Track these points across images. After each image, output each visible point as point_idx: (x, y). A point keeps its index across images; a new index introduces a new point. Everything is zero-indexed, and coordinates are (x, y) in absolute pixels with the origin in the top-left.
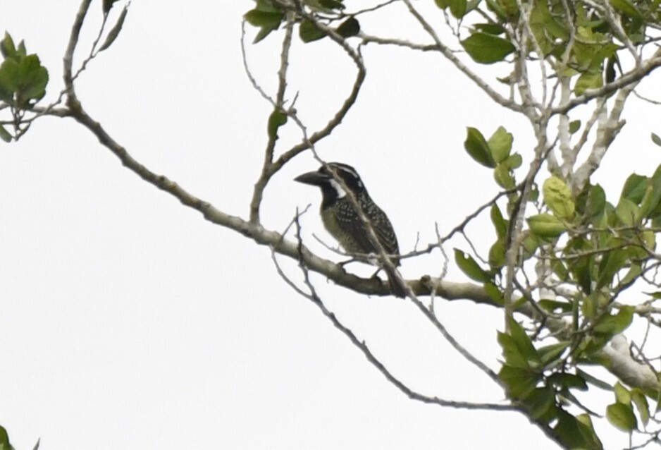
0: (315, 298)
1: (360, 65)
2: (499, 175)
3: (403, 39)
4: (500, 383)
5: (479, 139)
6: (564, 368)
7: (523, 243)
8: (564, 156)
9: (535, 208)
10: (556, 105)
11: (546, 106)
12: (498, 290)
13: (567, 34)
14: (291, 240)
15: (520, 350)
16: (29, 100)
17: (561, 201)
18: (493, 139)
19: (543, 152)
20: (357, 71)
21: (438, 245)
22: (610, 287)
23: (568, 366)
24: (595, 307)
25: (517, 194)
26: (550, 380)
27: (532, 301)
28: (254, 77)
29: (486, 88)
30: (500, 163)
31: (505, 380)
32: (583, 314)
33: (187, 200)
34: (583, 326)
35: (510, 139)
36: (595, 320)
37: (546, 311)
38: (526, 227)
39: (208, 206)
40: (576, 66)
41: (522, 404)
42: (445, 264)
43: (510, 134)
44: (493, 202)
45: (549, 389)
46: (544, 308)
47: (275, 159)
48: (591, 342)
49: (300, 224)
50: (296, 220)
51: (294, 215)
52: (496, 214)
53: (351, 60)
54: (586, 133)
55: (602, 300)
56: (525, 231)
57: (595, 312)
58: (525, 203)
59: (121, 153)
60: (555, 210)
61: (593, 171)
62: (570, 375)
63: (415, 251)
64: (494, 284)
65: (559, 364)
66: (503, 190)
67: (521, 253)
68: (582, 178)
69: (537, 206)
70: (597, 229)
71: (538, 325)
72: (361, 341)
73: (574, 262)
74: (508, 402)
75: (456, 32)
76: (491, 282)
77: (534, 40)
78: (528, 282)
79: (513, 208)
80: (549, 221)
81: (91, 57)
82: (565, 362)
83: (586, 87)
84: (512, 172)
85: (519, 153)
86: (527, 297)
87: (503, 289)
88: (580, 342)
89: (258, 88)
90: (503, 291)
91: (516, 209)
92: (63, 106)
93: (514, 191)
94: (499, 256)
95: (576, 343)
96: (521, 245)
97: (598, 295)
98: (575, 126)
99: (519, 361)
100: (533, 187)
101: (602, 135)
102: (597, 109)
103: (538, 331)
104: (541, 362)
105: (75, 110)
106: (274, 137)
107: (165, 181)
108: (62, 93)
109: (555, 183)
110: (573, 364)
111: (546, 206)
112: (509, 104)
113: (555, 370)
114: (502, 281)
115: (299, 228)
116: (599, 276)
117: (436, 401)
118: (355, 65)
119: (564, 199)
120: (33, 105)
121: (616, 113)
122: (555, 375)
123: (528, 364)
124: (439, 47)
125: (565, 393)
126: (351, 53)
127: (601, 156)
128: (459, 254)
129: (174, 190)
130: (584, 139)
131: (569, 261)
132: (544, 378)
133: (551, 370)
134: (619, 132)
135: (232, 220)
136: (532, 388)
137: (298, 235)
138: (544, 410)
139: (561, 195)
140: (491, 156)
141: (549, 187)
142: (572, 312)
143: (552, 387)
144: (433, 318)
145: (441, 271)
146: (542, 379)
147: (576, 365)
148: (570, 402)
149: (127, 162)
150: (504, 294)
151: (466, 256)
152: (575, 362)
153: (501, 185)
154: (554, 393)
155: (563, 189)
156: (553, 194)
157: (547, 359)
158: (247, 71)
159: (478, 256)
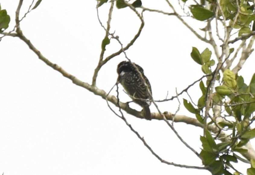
0: (123, 118)
1: (142, 21)
2: (204, 69)
3: (160, 10)
4: (200, 158)
6: (228, 153)
8: (227, 63)
12: (201, 117)
13: (236, 10)
15: (210, 144)
16: (1, 29)
17: (231, 80)
18: (203, 53)
20: (141, 23)
21: (176, 97)
22: (249, 118)
24: (242, 127)
26: (221, 158)
27: (216, 123)
28: (101, 22)
29: (194, 32)
30: (206, 63)
31: (202, 157)
32: (237, 130)
33: (65, 75)
34: (237, 135)
35: (210, 53)
36: (242, 133)
37: (221, 128)
38: (214, 91)
39: (74, 77)
40: (239, 24)
41: (209, 167)
42: (179, 105)
45: (221, 161)
46: (220, 126)
47: (104, 59)
48: (240, 142)
50: (117, 84)
52: (202, 85)
53: (138, 18)
54: (236, 54)
55: (245, 124)
56: (214, 93)
57: (242, 129)
58: (215, 81)
59: (38, 53)
61: (239, 70)
62: (230, 156)
63: (166, 99)
64: (199, 115)
65: (226, 151)
66: (205, 75)
67: (212, 102)
69: (219, 82)
70: (245, 94)
72: (142, 137)
73: (235, 107)
74: (203, 166)
75: (183, 8)
77: (222, 12)
79: (209, 83)
80: (224, 89)
81: (28, 12)
82: (228, 150)
83: (242, 33)
84: (210, 67)
86: (214, 121)
87: (203, 117)
92: (15, 32)
94: (202, 103)
96: (212, 99)
97: (244, 122)
98: (232, 50)
99: (209, 149)
100: (218, 75)
101: (244, 55)
104: (218, 149)
105: (19, 34)
106: (104, 49)
107: (57, 66)
108: (15, 27)
109: (229, 72)
110: (231, 151)
111: (223, 83)
112: (204, 40)
113: (224, 153)
114: (203, 114)
115: (118, 88)
116: (245, 114)
117: (172, 164)
118: (140, 20)
120: (3, 31)
121: (250, 46)
122: (224, 155)
123: (213, 151)
124: (175, 14)
125: (228, 163)
126: (139, 15)
127: (243, 64)
128: (185, 101)
129: (60, 70)
130: (235, 56)
131: (232, 107)
132: (219, 157)
133: (222, 153)
134: (251, 54)
135: (84, 84)
136: (214, 161)
137: (117, 91)
138: (218, 170)
139: (231, 78)
140: (202, 60)
141: (226, 74)
142: (232, 128)
143: (223, 161)
144: (173, 128)
145: (178, 109)
146: (218, 157)
147: (233, 152)
148: (230, 167)
149: (41, 57)
150: (204, 119)
151: (188, 102)
152: (233, 150)
153: (205, 73)
154: (223, 163)
155: (232, 75)
156: (228, 77)
157: (221, 148)
158: (99, 19)
159: (193, 102)
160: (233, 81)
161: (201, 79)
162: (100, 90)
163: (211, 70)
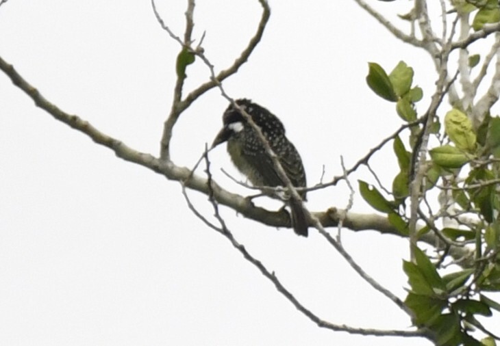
0: (225, 232)
1: (265, 5)
2: (401, 109)
4: (406, 311)
5: (381, 74)
6: (468, 295)
7: (426, 174)
8: (465, 89)
9: (437, 139)
10: (456, 40)
11: (447, 41)
12: (402, 220)
14: (201, 175)
15: (425, 277)
17: (462, 133)
18: (394, 74)
19: (445, 86)
20: (261, 10)
21: (343, 178)
23: (472, 293)
24: (498, 234)
25: (419, 127)
26: (454, 307)
27: (436, 230)
28: (162, 18)
29: (387, 25)
30: (402, 97)
31: (411, 307)
32: (486, 242)
33: (98, 139)
34: (486, 254)
35: (411, 73)
36: (498, 248)
37: (449, 240)
38: (428, 158)
39: (120, 144)
41: (428, 330)
42: (351, 195)
43: (411, 69)
44: (396, 136)
45: (455, 315)
46: (447, 237)
47: (184, 97)
48: (494, 269)
49: (210, 160)
50: (205, 155)
51: (204, 151)
52: (399, 147)
54: (485, 67)
56: (428, 162)
57: (497, 238)
58: (428, 135)
59: (34, 94)
60: (456, 142)
61: (492, 103)
62: (474, 301)
63: (321, 184)
64: (398, 214)
65: (463, 290)
66: (406, 123)
67: (424, 184)
68: (482, 111)
69: (438, 137)
70: (497, 159)
71: (442, 253)
72: (271, 272)
73: (477, 191)
74: (415, 329)
76: (395, 212)
78: (430, 212)
79: (416, 140)
80: (450, 153)
82: (469, 289)
83: (484, 22)
84: (414, 105)
85: (419, 86)
86: (430, 226)
87: (406, 218)
88: (483, 269)
89: (166, 28)
90: (407, 221)
91: (418, 141)
93: (417, 124)
94: (403, 186)
95: (480, 270)
96: (424, 176)
98: (475, 60)
99: (425, 289)
100: (435, 120)
102: (496, 44)
103: (442, 259)
104: (446, 289)
106: (182, 75)
107: (77, 121)
109: (456, 116)
110: (476, 291)
111: (447, 137)
112: (410, 40)
113: (459, 297)
114: (406, 211)
115: (208, 164)
117: (344, 329)
118: (260, 5)
119: (465, 131)
122: (459, 301)
123: (434, 292)
125: (469, 318)
128: (364, 186)
129: (86, 129)
130: (484, 72)
131: (471, 191)
132: (449, 305)
133: (456, 296)
135: (143, 156)
136: (438, 314)
137: (207, 171)
138: (449, 336)
139: (462, 127)
140: (393, 90)
141: (451, 120)
142: (475, 240)
143: (457, 313)
144: (340, 249)
145: (348, 203)
146: (448, 307)
147: (479, 292)
148: (474, 327)
149: (40, 102)
150: (408, 224)
151: (371, 188)
152: (479, 288)
153: (404, 118)
154: (459, 319)
155: (464, 121)
156: (455, 127)
157: (452, 286)
158: (156, 12)
159: (382, 187)
160: (469, 136)
161: (397, 133)
162: (180, 168)
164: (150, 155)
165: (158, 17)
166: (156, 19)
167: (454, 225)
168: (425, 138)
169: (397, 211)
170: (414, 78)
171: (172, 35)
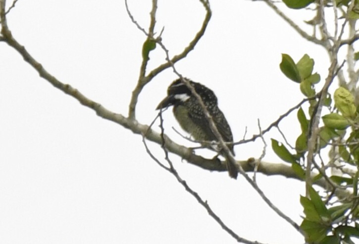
0: (172, 170)
1: (208, 9)
2: (304, 87)
4: (301, 232)
5: (290, 62)
6: (346, 222)
7: (319, 134)
9: (328, 110)
10: (344, 38)
11: (337, 39)
12: (302, 169)
14: (156, 130)
15: (316, 209)
17: (346, 105)
18: (300, 63)
19: (335, 71)
20: (205, 12)
21: (260, 136)
23: (349, 221)
25: (316, 101)
26: (336, 231)
27: (326, 177)
28: (132, 15)
29: (296, 27)
30: (305, 80)
31: (305, 230)
33: (84, 102)
35: (312, 62)
37: (335, 184)
39: (99, 106)
40: (358, 12)
42: (265, 148)
43: (312, 60)
45: (336, 237)
46: (334, 181)
47: (147, 74)
49: (163, 118)
50: (160, 115)
51: (159, 111)
52: (301, 115)
56: (321, 127)
58: (321, 107)
59: (38, 67)
60: (342, 111)
62: (351, 228)
63: (244, 140)
64: (299, 165)
65: (343, 219)
66: (306, 98)
67: (319, 143)
69: (330, 109)
71: (330, 193)
72: (204, 201)
73: (356, 147)
76: (297, 163)
78: (322, 163)
79: (313, 110)
80: (337, 118)
82: (347, 218)
84: (313, 86)
85: (318, 73)
86: (322, 173)
87: (305, 168)
88: (358, 204)
89: (135, 22)
90: (305, 170)
91: (315, 111)
93: (314, 99)
94: (302, 145)
95: (355, 205)
99: (315, 217)
100: (328, 97)
103: (330, 197)
104: (330, 217)
105: (7, 37)
106: (146, 58)
107: (69, 88)
109: (342, 92)
110: (352, 219)
111: (336, 109)
112: (312, 39)
113: (340, 224)
114: (304, 162)
115: (162, 121)
119: (349, 104)
122: (340, 227)
123: (322, 220)
125: (347, 240)
126: (202, 0)
128: (275, 143)
129: (75, 94)
131: (351, 147)
132: (333, 229)
133: (338, 223)
135: (116, 116)
136: (324, 236)
137: (161, 126)
139: (347, 101)
141: (339, 95)
143: (338, 236)
144: (255, 185)
145: (262, 153)
146: (331, 230)
147: (354, 221)
149: (43, 74)
150: (306, 172)
151: (280, 145)
152: (354, 218)
153: (305, 94)
154: (339, 240)
155: (348, 96)
156: (341, 100)
157: (335, 216)
158: (128, 10)
159: (288, 144)
160: (351, 107)
161: (300, 105)
163: (314, 90)
164: (121, 115)
165: (129, 13)
166: (128, 15)
167: (339, 174)
168: (319, 108)
169: (298, 162)
170: (314, 67)
171: (139, 27)
